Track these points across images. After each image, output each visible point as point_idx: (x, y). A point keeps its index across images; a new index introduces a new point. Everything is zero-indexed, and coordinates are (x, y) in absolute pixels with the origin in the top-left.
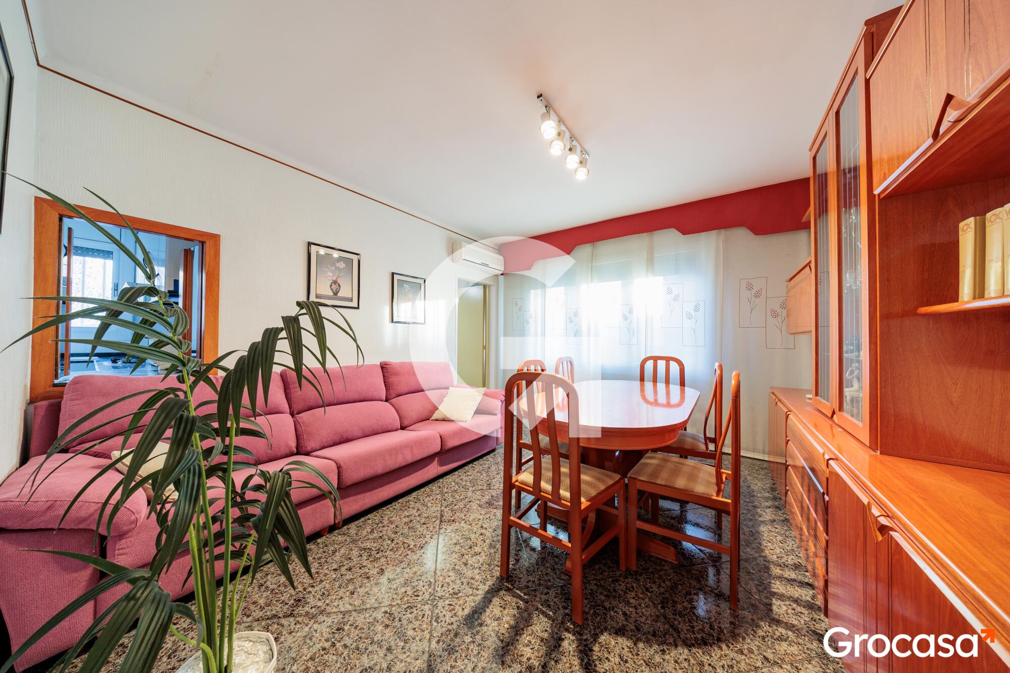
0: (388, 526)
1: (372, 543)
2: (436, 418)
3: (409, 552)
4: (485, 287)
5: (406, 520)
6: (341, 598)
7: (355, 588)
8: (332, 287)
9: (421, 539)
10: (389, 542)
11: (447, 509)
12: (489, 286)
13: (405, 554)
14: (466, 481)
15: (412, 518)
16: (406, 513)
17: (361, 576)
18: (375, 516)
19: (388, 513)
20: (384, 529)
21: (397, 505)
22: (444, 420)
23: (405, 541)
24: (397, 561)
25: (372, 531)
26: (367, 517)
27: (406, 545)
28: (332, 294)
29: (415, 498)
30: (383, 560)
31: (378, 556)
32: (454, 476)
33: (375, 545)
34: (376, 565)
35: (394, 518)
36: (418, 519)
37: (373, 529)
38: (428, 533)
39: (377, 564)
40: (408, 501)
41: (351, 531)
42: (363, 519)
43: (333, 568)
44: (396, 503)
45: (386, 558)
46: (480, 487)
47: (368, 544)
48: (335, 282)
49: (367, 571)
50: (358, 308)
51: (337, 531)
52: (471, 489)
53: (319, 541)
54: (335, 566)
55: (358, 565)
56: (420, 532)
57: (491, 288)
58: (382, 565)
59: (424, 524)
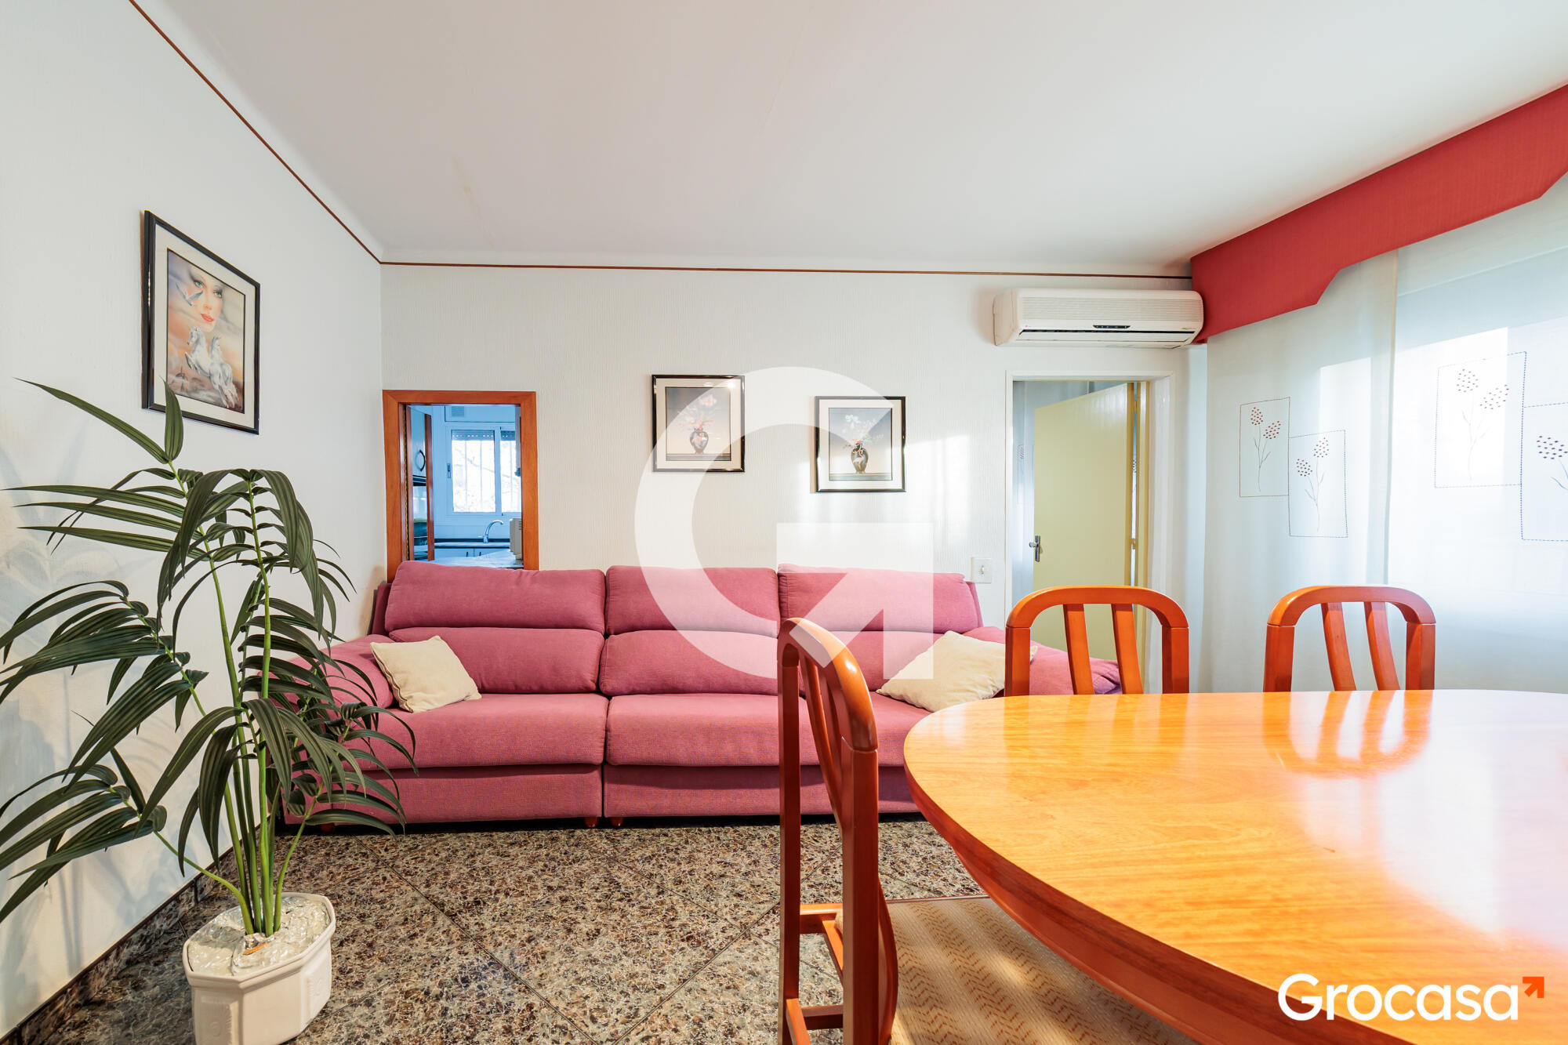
0: (679, 864)
1: (631, 878)
2: (889, 692)
3: (662, 931)
4: (1133, 387)
5: (716, 869)
6: (513, 936)
7: (540, 935)
8: (695, 440)
9: (705, 921)
10: (654, 892)
11: (813, 891)
12: (1149, 383)
13: (654, 929)
14: (915, 853)
15: (730, 871)
16: (729, 858)
17: (565, 920)
18: (680, 835)
19: (703, 838)
20: (669, 865)
21: (728, 834)
22: (904, 701)
23: (677, 907)
24: (629, 934)
25: (649, 859)
26: (665, 831)
27: (671, 915)
28: (693, 451)
29: (772, 836)
30: (616, 916)
31: (616, 904)
32: (895, 830)
33: (632, 884)
34: (599, 919)
35: (701, 855)
36: (738, 878)
37: (654, 856)
38: (728, 917)
39: (602, 917)
40: (754, 838)
41: (625, 841)
42: (657, 831)
43: (550, 884)
44: (732, 830)
45: (622, 917)
46: (938, 884)
47: (624, 876)
48: (698, 431)
49: (580, 920)
50: (742, 470)
51: (608, 831)
52: (911, 876)
53: (578, 832)
54: (555, 884)
55: (579, 902)
56: (716, 905)
57: (1158, 386)
58: (605, 925)
59: (739, 895)
